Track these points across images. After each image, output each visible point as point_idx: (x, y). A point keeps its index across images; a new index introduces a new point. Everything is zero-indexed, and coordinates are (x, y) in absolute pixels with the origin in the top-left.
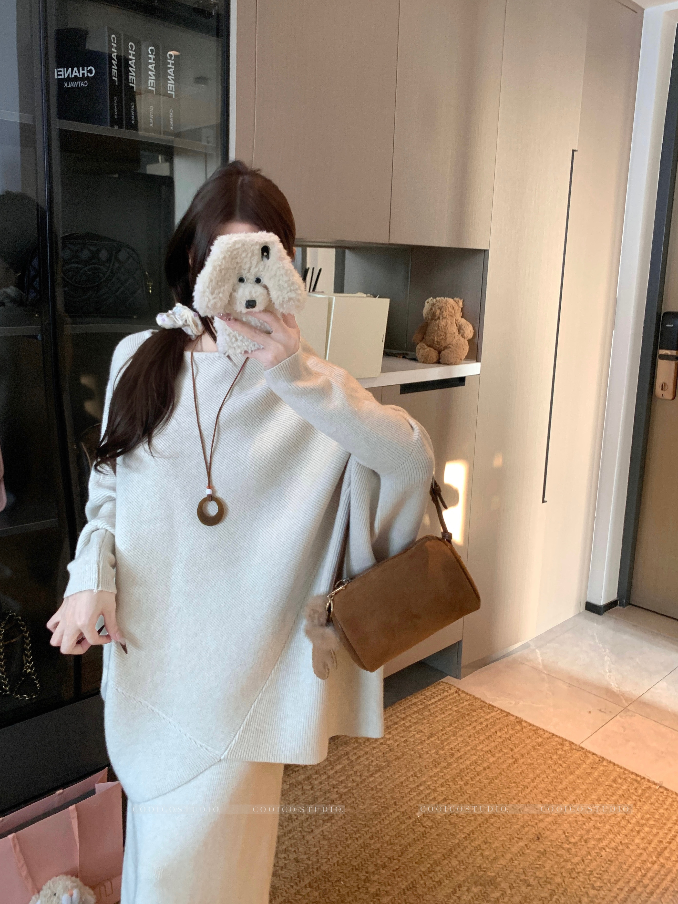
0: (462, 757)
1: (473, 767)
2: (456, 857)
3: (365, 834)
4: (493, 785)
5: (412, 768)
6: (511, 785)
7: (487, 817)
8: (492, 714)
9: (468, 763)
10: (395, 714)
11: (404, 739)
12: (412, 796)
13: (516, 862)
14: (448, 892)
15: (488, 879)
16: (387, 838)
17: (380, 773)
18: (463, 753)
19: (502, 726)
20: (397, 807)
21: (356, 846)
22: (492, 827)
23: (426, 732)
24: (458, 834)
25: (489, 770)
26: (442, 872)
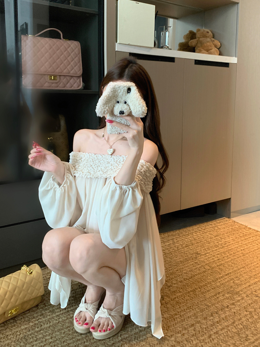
0: (231, 245)
1: (235, 249)
2: (219, 282)
3: (174, 269)
4: (245, 256)
5: (204, 247)
6: (254, 257)
7: (239, 268)
8: (249, 231)
9: (233, 247)
10: (200, 227)
11: (203, 236)
12: (202, 257)
13: (252, 287)
14: (212, 295)
15: (235, 292)
16: (185, 271)
17: (188, 248)
18: (231, 243)
19: (254, 236)
20: (193, 260)
21: (169, 272)
22: (241, 272)
23: (214, 235)
24: (222, 273)
25: (244, 251)
26: (211, 287)
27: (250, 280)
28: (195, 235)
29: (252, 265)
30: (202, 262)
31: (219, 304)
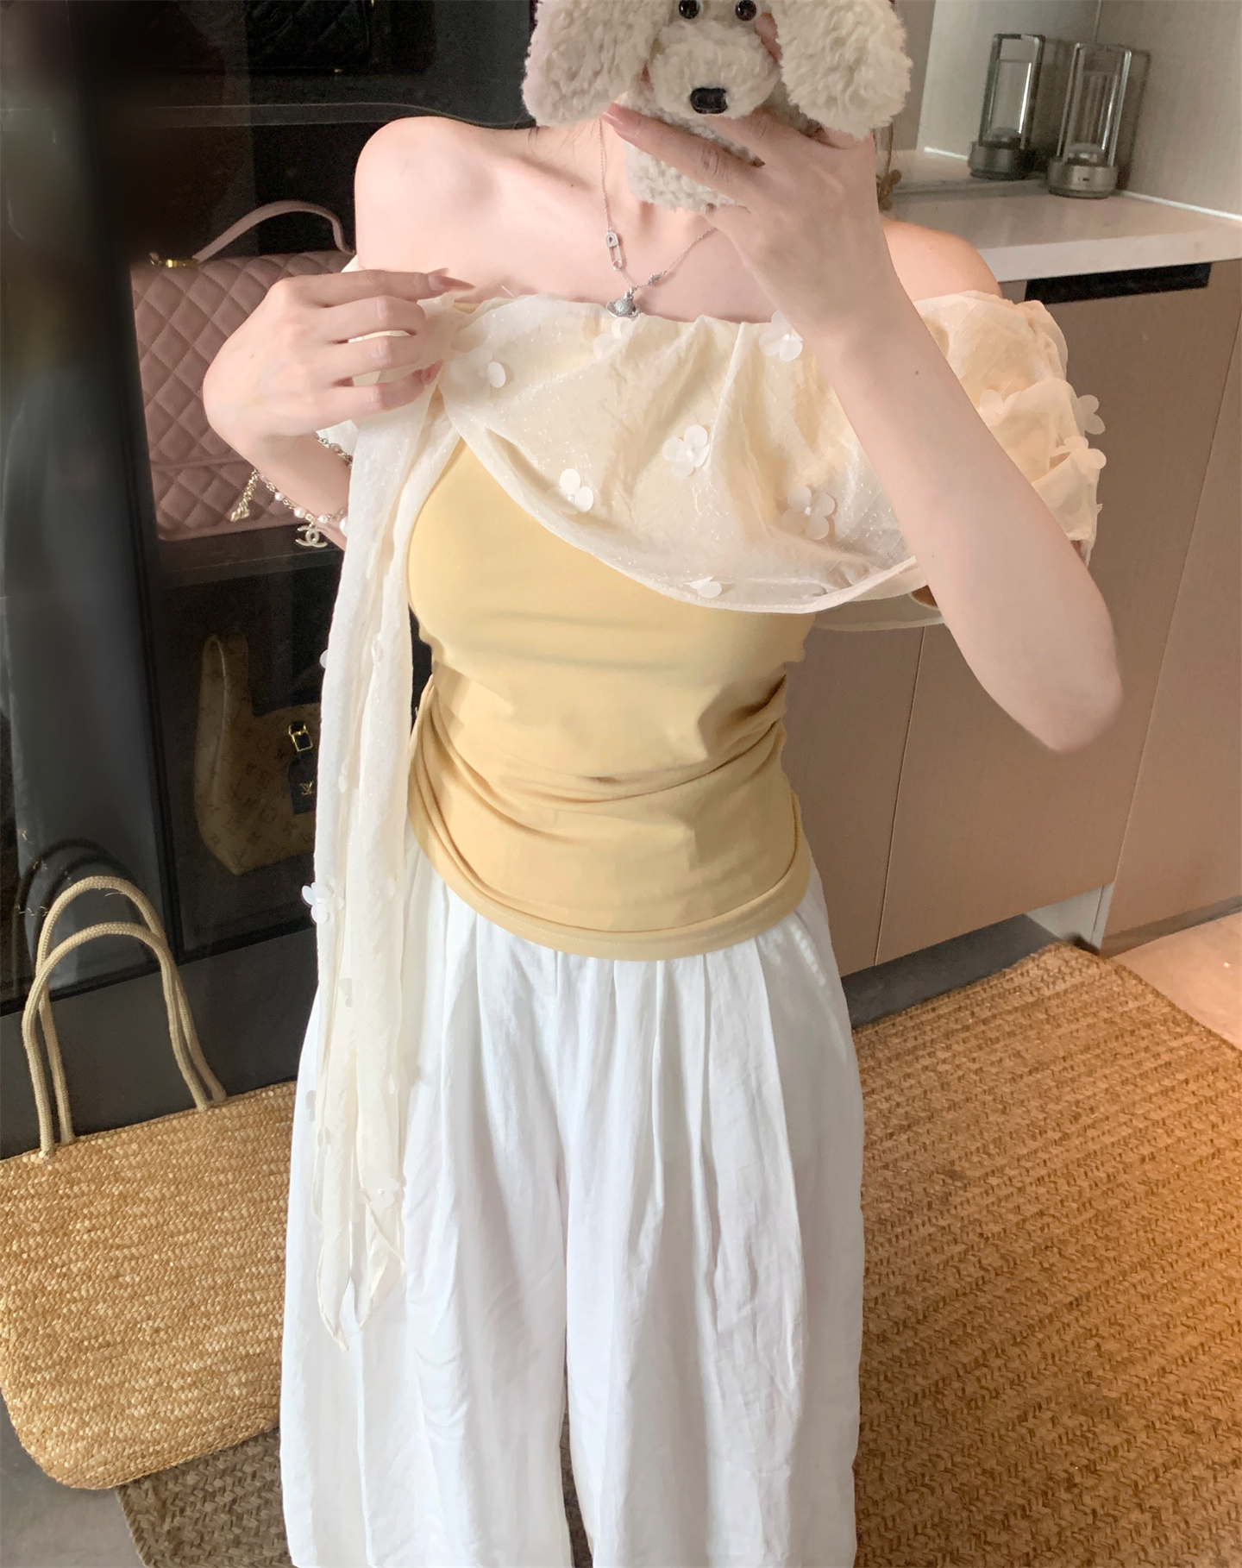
0: (1097, 1125)
1: (1117, 1151)
2: (1039, 1344)
4: (1155, 1199)
5: (981, 1133)
7: (1127, 1267)
8: (1185, 1039)
9: (1108, 1140)
10: (966, 1008)
11: (976, 1066)
12: (969, 1195)
13: (1172, 1378)
14: (1010, 1415)
15: (1104, 1403)
16: (898, 1281)
18: (1101, 1116)
19: (1203, 1070)
20: (931, 1214)
22: (1132, 1291)
23: (1028, 1056)
24: (1053, 1295)
25: (1152, 1162)
26: (1003, 1369)
27: (1164, 1340)
28: (942, 1055)
29: (1183, 1251)
30: (971, 1227)
31: (1039, 1471)
